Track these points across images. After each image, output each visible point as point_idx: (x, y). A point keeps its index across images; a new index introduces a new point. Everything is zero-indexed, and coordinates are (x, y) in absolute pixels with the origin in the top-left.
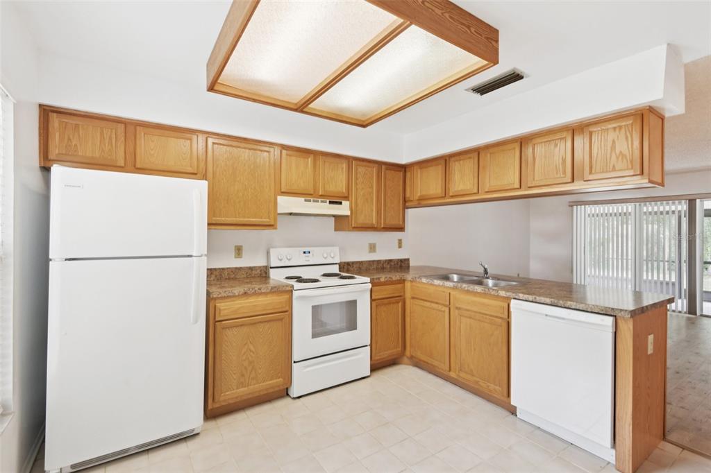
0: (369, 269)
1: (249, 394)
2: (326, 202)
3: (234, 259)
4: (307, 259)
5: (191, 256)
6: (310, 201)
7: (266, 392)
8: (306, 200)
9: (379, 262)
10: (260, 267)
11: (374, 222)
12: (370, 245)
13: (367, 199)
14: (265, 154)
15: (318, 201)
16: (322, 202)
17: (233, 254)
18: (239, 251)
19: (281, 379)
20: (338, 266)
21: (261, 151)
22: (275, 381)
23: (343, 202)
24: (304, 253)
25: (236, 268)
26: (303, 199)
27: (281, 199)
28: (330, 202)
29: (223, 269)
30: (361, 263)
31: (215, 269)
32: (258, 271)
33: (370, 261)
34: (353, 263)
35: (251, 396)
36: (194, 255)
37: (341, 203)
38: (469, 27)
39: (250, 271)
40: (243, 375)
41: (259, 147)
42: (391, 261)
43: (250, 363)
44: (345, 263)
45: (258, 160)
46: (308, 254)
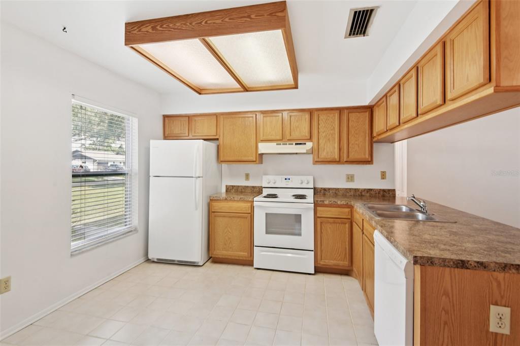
0: (346, 195)
1: (230, 256)
2: (292, 144)
3: (245, 181)
4: (288, 183)
5: (192, 177)
6: (280, 144)
7: (238, 258)
8: (277, 144)
9: (356, 190)
10: (258, 187)
11: (336, 157)
12: (348, 175)
13: (329, 140)
14: (251, 118)
15: (286, 144)
16: (289, 144)
17: (244, 178)
18: (247, 177)
19: (246, 254)
20: (313, 190)
21: (248, 117)
22: (242, 253)
23: (307, 143)
24: (286, 179)
25: (245, 186)
26: (275, 144)
27: (260, 145)
28: (296, 144)
29: (239, 186)
30: (337, 189)
31: (235, 186)
32: (258, 189)
33: (346, 189)
34: (329, 189)
35: (229, 257)
36: (194, 176)
37: (305, 144)
38: (249, 17)
39: (253, 189)
40: (225, 244)
41: (246, 115)
42: (371, 190)
43: (229, 238)
44: (321, 188)
45: (247, 124)
46: (289, 181)
